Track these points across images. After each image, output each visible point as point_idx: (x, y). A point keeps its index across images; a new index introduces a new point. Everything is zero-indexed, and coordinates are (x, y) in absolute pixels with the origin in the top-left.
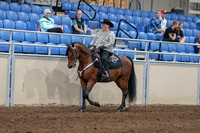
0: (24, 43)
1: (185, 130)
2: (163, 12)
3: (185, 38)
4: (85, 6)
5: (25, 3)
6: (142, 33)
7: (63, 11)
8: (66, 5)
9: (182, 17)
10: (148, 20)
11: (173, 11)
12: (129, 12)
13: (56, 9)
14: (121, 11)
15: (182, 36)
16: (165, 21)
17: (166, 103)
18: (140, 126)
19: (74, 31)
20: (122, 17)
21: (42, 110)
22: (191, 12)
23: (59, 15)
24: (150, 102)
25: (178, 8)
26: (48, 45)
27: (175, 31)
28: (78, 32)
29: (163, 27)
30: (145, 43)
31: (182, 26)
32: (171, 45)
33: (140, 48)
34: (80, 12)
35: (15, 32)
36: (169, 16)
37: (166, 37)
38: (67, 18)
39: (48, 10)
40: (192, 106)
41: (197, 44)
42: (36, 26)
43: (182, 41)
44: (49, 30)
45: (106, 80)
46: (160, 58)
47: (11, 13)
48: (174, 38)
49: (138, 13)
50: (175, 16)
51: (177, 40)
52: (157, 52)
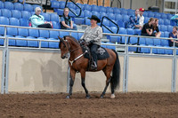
0: (17, 38)
1: (160, 115)
2: (140, 10)
3: (160, 33)
4: (72, 4)
5: (18, 2)
6: (122, 29)
7: (52, 9)
8: (55, 3)
9: (158, 14)
10: (128, 17)
11: (150, 9)
12: (111, 10)
13: (46, 7)
14: (103, 9)
15: (158, 31)
16: (143, 18)
17: (144, 91)
18: (120, 111)
19: (62, 27)
20: (104, 14)
21: (34, 96)
22: (166, 10)
23: (49, 12)
24: (129, 90)
25: (154, 6)
26: (38, 39)
27: (152, 27)
28: (65, 28)
29: (141, 23)
30: (125, 37)
31: (158, 22)
32: (148, 39)
33: (121, 42)
34: (67, 10)
35: (9, 27)
36: (146, 13)
37: (144, 32)
38: (55, 15)
39: (38, 8)
40: (166, 93)
41: (171, 38)
42: (28, 22)
43: (158, 36)
44: (39, 26)
45: (94, 70)
46: (138, 51)
47: (6, 10)
48: (151, 33)
49: (118, 11)
50: (152, 14)
51: (153, 35)
52: (136, 46)
